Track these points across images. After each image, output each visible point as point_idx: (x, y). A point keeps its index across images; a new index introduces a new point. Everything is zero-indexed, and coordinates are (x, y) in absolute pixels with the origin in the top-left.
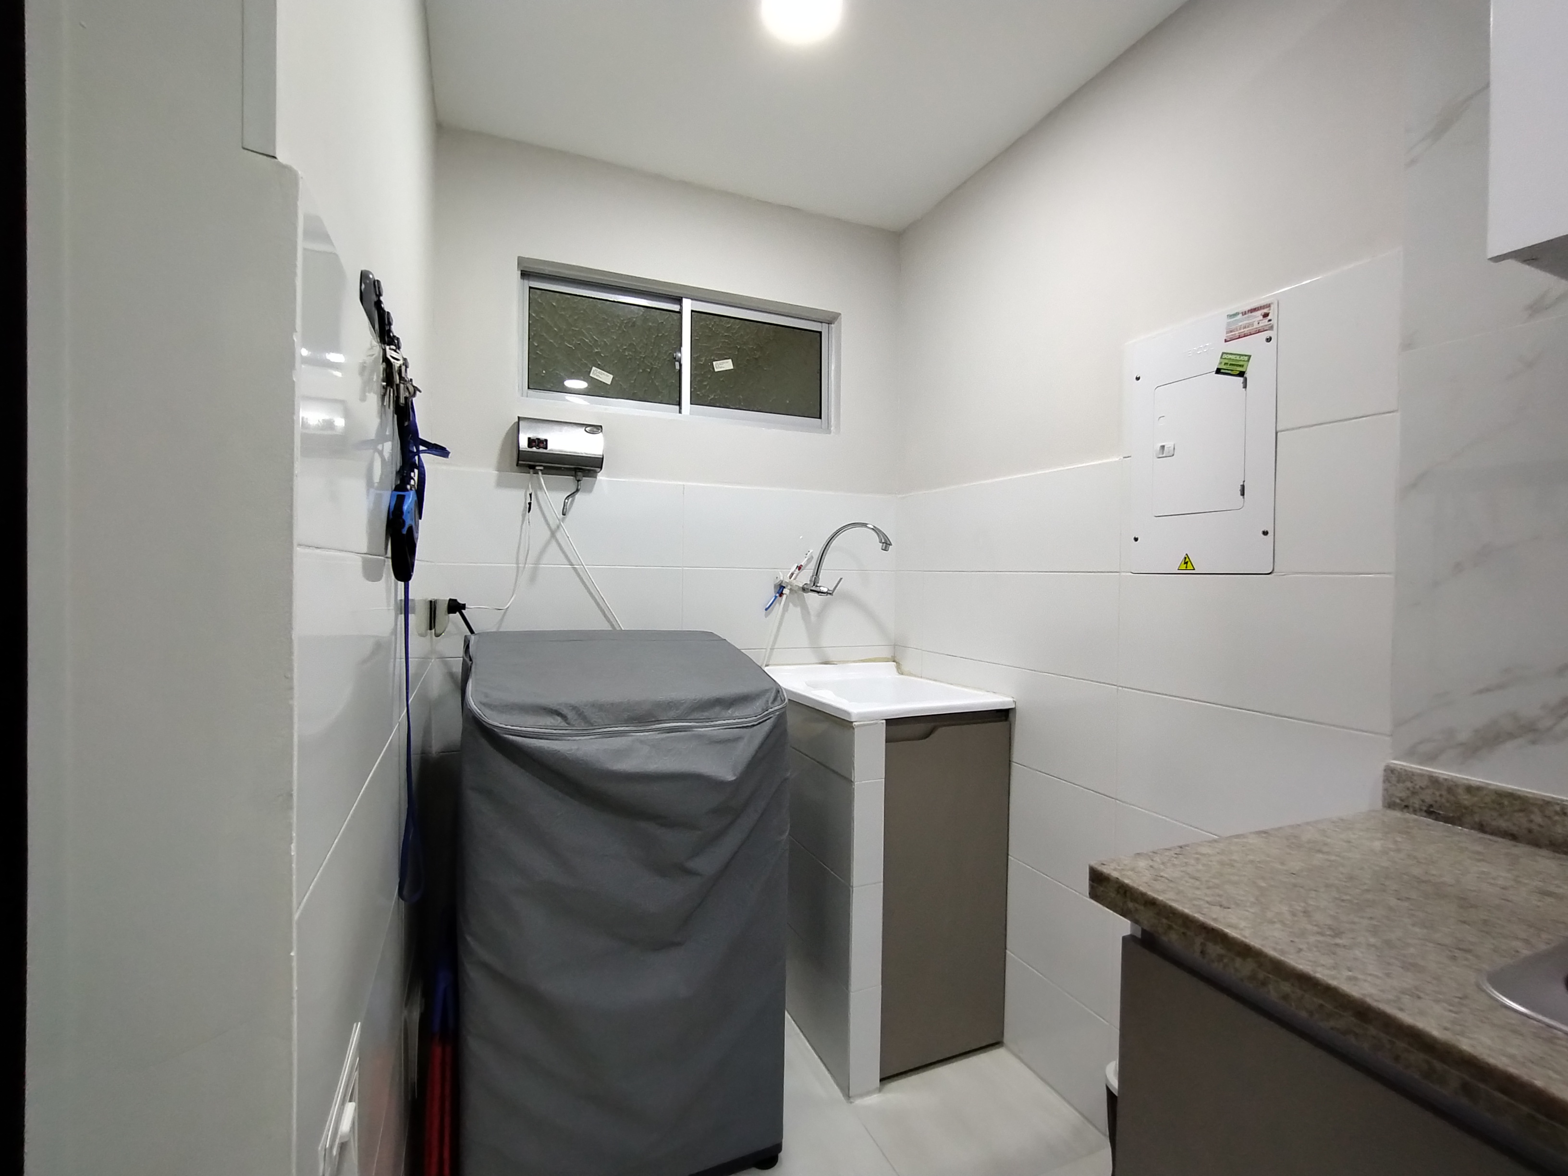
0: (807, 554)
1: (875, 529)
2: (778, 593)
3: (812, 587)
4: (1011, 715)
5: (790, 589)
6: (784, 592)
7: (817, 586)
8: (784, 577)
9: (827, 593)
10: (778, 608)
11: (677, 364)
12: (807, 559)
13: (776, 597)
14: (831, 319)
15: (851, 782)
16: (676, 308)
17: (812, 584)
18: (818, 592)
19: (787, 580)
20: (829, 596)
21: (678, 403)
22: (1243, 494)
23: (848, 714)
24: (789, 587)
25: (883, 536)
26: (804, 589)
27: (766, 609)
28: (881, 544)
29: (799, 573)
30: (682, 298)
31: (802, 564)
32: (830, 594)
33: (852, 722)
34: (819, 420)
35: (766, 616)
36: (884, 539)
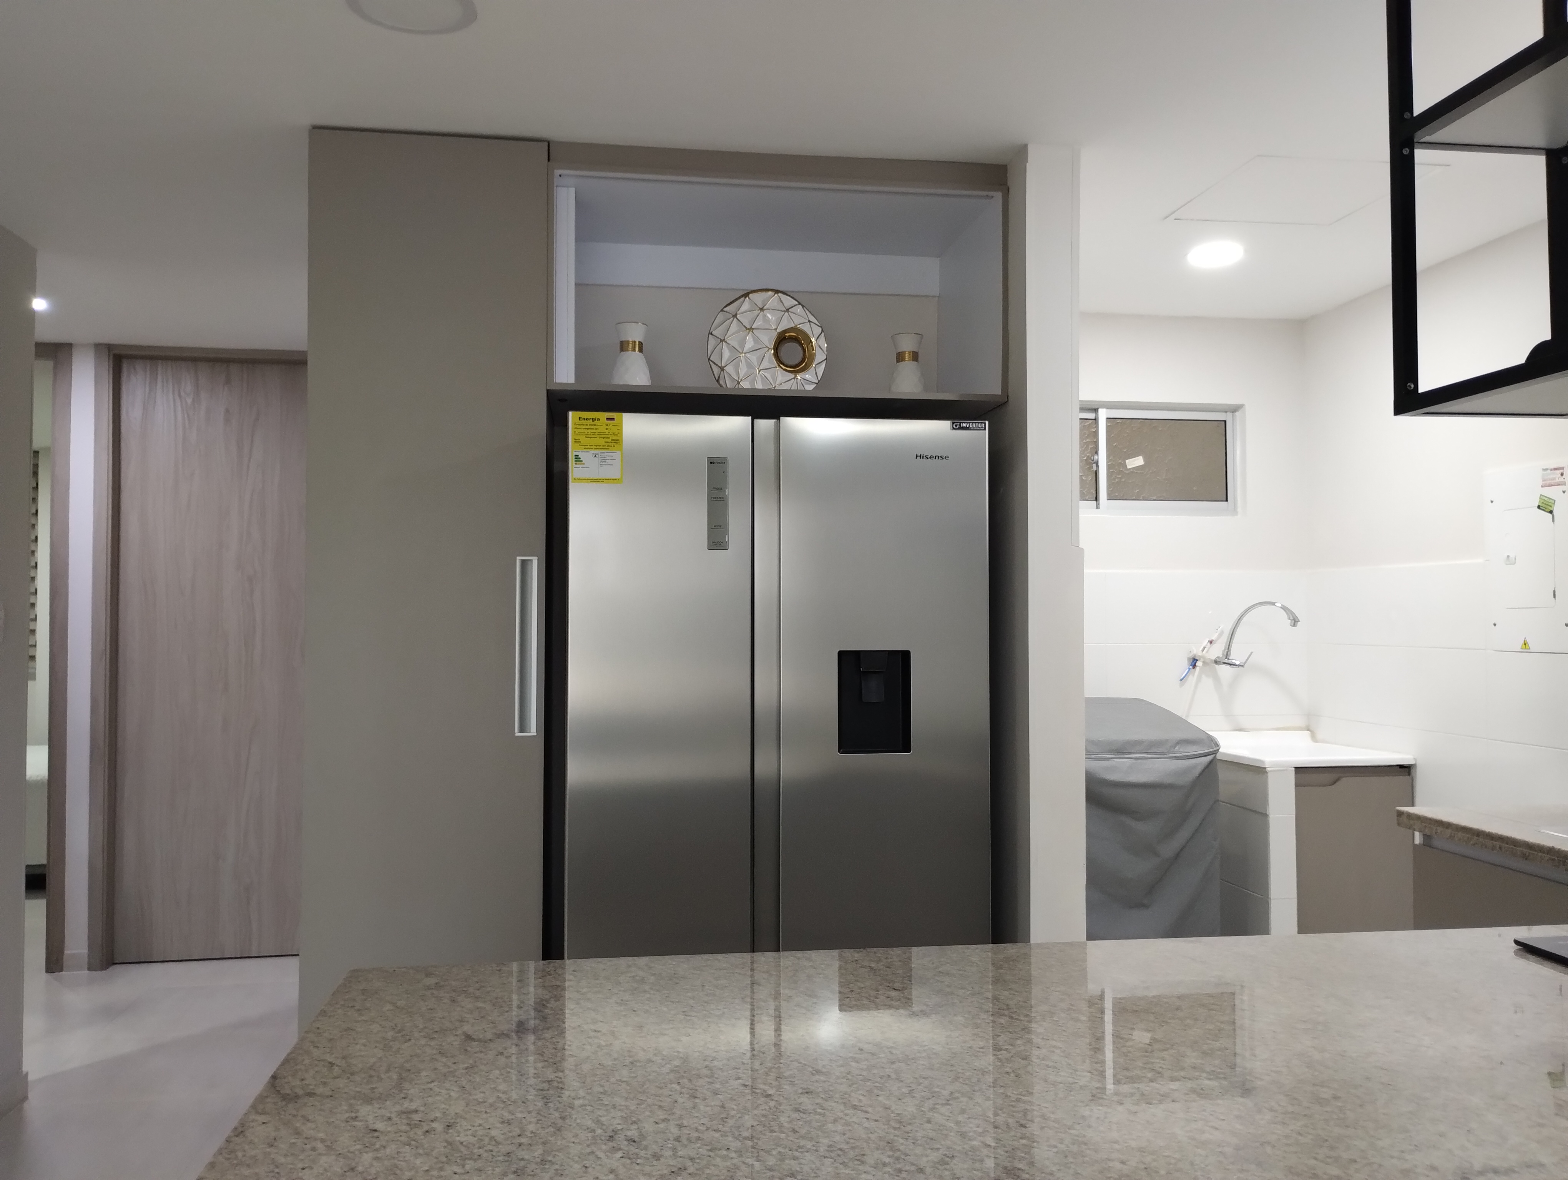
0: (1217, 630)
1: (1284, 608)
2: (1191, 665)
3: (1225, 660)
4: (1412, 771)
5: (1204, 662)
6: (1197, 664)
7: (1229, 659)
8: (1197, 651)
9: (1239, 666)
10: (1192, 679)
11: (1094, 465)
12: (1217, 634)
13: (1190, 669)
14: (1234, 409)
15: (1265, 815)
16: (1092, 416)
17: (1225, 657)
18: (1231, 665)
19: (1200, 654)
20: (1241, 668)
21: (1094, 499)
22: (1554, 596)
23: (1262, 762)
24: (1202, 660)
25: (1291, 614)
26: (1216, 662)
27: (1181, 680)
28: (1290, 621)
29: (1210, 648)
30: (1098, 409)
31: (1213, 639)
32: (1242, 666)
33: (1265, 768)
34: (1226, 502)
35: (1181, 686)
36: (1293, 616)
